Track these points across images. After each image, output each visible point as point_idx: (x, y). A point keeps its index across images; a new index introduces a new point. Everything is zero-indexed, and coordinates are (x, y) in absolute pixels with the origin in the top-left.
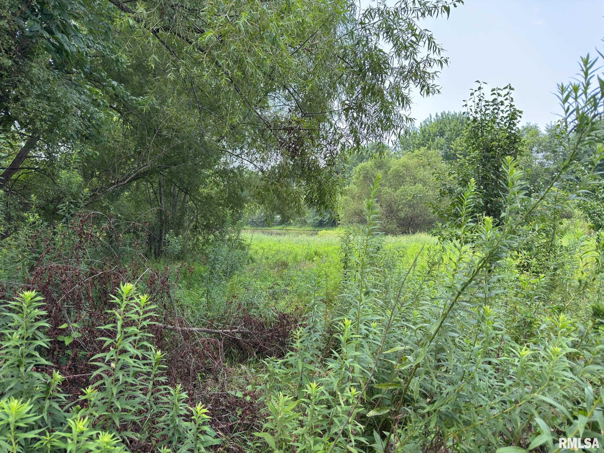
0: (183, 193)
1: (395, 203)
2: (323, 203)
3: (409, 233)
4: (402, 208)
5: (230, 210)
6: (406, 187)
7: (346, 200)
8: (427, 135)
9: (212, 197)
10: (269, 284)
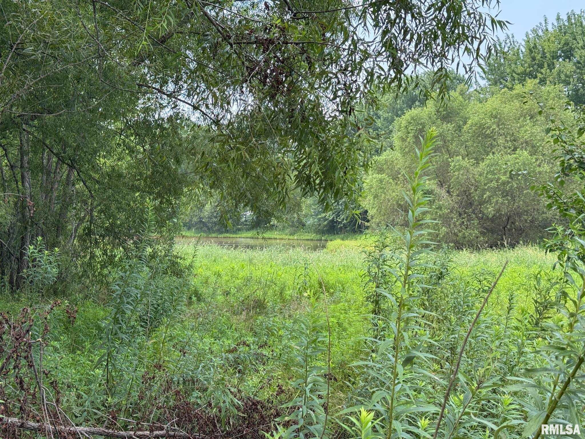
0: (66, 166)
1: (477, 188)
2: (331, 185)
3: (503, 245)
4: (489, 197)
5: (155, 199)
6: (497, 156)
7: (381, 181)
8: (538, 57)
9: (120, 176)
10: (229, 343)
